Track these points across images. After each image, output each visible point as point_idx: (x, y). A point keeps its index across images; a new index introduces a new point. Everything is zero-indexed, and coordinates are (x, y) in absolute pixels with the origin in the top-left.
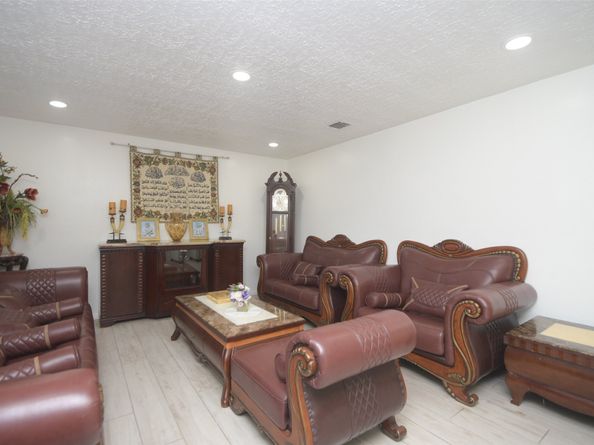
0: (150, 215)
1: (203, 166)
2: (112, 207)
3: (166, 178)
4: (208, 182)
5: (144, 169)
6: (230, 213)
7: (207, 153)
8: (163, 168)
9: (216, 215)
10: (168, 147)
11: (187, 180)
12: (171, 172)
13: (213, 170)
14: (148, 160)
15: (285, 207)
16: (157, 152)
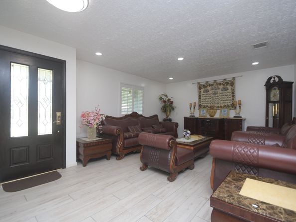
0: (204, 107)
1: (227, 83)
2: (191, 104)
3: (211, 92)
4: (230, 90)
5: (202, 90)
6: (240, 105)
7: (229, 77)
8: (209, 88)
9: (233, 106)
10: (211, 79)
11: (219, 91)
12: (212, 89)
13: (232, 84)
14: (204, 86)
15: (277, 98)
16: (207, 82)
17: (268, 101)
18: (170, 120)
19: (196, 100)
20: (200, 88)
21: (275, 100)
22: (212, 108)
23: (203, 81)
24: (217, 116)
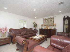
0: (45, 26)
1: (52, 19)
4: (52, 21)
5: (45, 21)
6: (55, 25)
7: (52, 17)
8: (46, 20)
9: (53, 25)
10: (47, 18)
11: (49, 21)
12: (47, 20)
13: (53, 19)
15: (67, 23)
16: (46, 18)
17: (64, 24)
18: (36, 29)
19: (43, 24)
20: (44, 20)
21: (66, 24)
22: (47, 26)
23: (45, 18)
24: (49, 28)
